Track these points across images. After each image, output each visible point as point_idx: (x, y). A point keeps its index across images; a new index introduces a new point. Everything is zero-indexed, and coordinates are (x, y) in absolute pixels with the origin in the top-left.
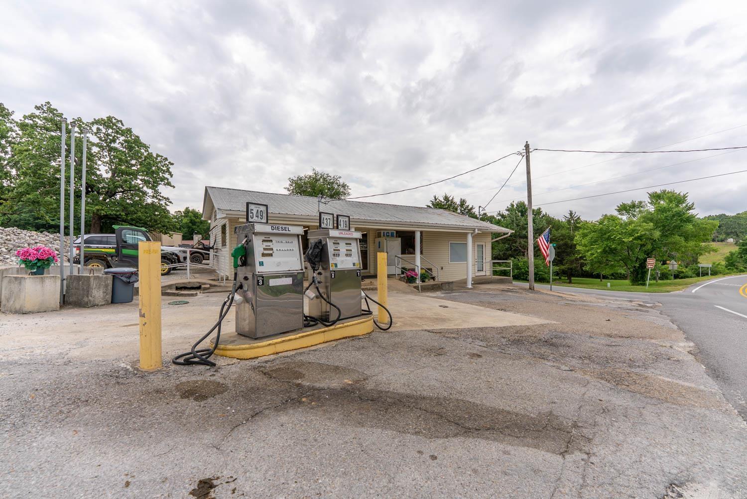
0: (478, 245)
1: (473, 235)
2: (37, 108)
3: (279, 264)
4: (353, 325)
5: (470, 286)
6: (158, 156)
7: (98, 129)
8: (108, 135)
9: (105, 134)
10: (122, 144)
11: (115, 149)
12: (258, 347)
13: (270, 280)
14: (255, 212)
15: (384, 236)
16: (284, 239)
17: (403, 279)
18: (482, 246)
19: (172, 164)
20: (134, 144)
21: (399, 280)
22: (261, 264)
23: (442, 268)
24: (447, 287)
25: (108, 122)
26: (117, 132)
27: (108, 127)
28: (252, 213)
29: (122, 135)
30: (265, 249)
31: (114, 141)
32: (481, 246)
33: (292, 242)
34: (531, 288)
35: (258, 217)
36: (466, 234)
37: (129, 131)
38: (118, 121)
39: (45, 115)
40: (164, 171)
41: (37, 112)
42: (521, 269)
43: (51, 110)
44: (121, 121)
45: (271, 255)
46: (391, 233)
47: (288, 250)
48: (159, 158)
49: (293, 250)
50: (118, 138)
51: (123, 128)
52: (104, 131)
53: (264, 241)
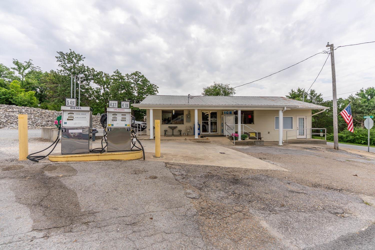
0: (299, 118)
1: (283, 111)
2: (114, 72)
3: (75, 124)
4: (118, 154)
5: (281, 144)
6: (153, 85)
7: (133, 77)
8: (136, 79)
9: (135, 78)
10: (141, 82)
11: (139, 84)
12: (58, 157)
13: (69, 130)
14: (69, 102)
15: (225, 113)
16: (81, 113)
17: (230, 138)
18: (304, 118)
19: (158, 88)
20: (145, 81)
21: (228, 138)
22: (65, 123)
23: (269, 133)
24: (259, 143)
25: (136, 74)
26: (139, 77)
27: (136, 75)
28: (68, 102)
29: (141, 78)
30: (69, 117)
31: (138, 81)
32: (302, 119)
33: (85, 114)
34: (336, 148)
35: (71, 104)
36: (278, 111)
37: (143, 76)
38: (139, 73)
39: (117, 74)
40: (155, 91)
41: (114, 74)
42: (356, 136)
43: (118, 72)
44: (140, 73)
45: (72, 120)
46: (230, 112)
47: (82, 118)
48: (153, 86)
49: (85, 118)
50: (139, 79)
51: (141, 75)
52: (135, 77)
53: (69, 114)
